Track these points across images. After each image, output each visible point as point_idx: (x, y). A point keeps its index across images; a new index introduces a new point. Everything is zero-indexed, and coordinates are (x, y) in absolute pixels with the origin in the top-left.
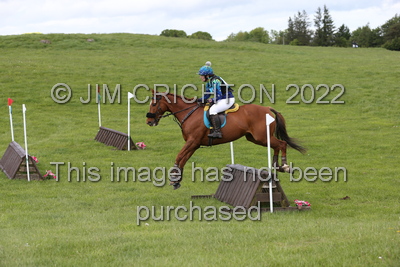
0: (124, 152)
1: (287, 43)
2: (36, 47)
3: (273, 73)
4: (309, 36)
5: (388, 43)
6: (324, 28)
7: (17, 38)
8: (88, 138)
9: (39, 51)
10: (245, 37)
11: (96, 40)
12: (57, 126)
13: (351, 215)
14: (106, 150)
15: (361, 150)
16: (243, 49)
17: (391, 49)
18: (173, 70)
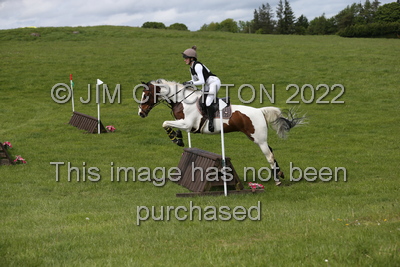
0: (94, 135)
1: (253, 32)
2: (27, 40)
3: (237, 58)
4: (273, 26)
5: (341, 30)
6: (286, 18)
7: (11, 32)
8: (62, 122)
9: (29, 43)
10: (216, 27)
11: (81, 32)
12: (35, 111)
13: (304, 198)
14: (78, 133)
15: (316, 129)
16: (212, 38)
17: (344, 36)
18: (147, 58)
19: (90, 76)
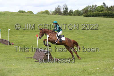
1: (55, 14)
4: (61, 13)
10: (43, 13)
17: (85, 16)
18: (21, 22)
19: (4, 28)
